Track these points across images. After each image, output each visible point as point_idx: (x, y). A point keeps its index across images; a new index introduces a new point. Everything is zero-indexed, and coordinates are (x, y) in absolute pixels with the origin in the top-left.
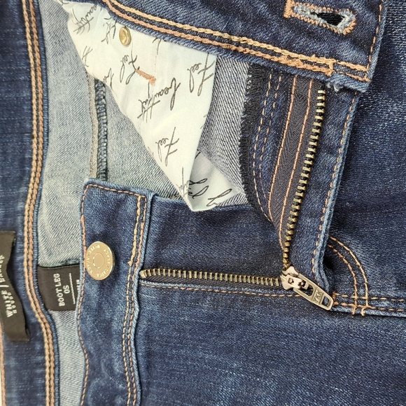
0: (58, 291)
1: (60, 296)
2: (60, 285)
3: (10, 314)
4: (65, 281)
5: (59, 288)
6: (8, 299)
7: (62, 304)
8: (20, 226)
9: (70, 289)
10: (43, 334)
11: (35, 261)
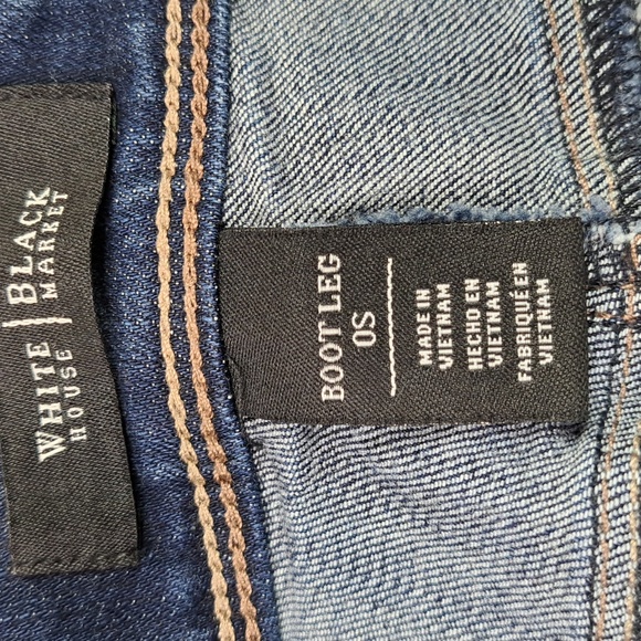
0: (324, 331)
1: (331, 358)
2: (338, 307)
3: (50, 447)
4: (362, 293)
5: (332, 319)
6: (47, 381)
7: (331, 393)
8: (144, 61)
9: (381, 330)
10: (199, 531)
11: (212, 206)
